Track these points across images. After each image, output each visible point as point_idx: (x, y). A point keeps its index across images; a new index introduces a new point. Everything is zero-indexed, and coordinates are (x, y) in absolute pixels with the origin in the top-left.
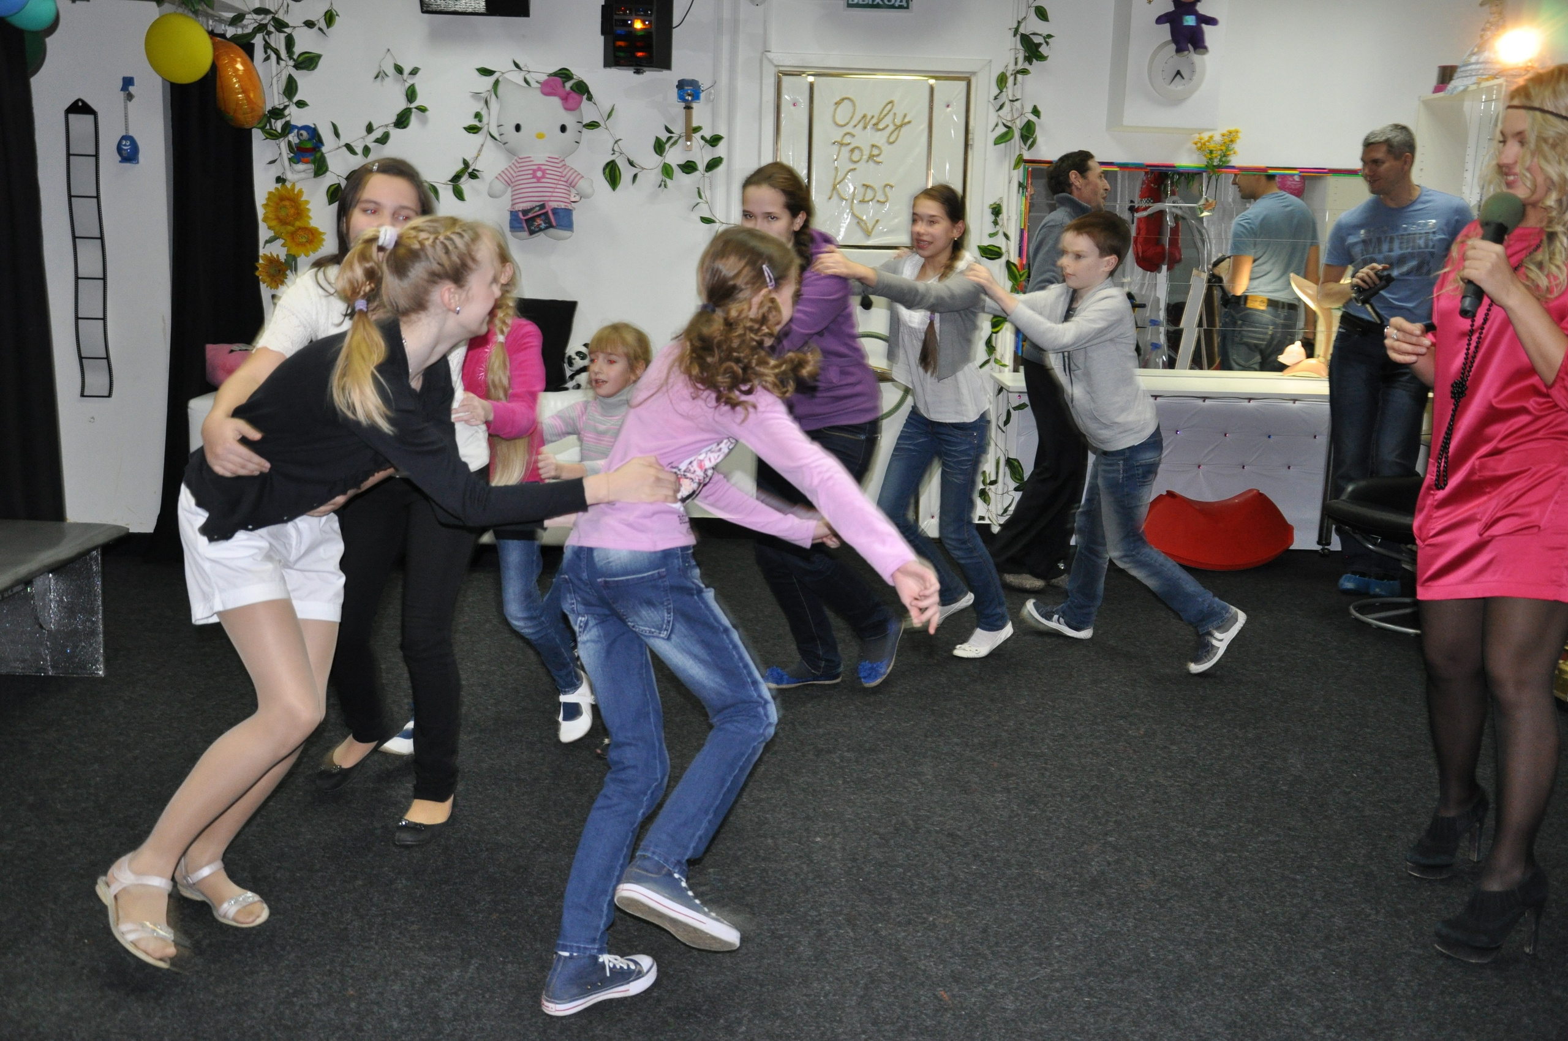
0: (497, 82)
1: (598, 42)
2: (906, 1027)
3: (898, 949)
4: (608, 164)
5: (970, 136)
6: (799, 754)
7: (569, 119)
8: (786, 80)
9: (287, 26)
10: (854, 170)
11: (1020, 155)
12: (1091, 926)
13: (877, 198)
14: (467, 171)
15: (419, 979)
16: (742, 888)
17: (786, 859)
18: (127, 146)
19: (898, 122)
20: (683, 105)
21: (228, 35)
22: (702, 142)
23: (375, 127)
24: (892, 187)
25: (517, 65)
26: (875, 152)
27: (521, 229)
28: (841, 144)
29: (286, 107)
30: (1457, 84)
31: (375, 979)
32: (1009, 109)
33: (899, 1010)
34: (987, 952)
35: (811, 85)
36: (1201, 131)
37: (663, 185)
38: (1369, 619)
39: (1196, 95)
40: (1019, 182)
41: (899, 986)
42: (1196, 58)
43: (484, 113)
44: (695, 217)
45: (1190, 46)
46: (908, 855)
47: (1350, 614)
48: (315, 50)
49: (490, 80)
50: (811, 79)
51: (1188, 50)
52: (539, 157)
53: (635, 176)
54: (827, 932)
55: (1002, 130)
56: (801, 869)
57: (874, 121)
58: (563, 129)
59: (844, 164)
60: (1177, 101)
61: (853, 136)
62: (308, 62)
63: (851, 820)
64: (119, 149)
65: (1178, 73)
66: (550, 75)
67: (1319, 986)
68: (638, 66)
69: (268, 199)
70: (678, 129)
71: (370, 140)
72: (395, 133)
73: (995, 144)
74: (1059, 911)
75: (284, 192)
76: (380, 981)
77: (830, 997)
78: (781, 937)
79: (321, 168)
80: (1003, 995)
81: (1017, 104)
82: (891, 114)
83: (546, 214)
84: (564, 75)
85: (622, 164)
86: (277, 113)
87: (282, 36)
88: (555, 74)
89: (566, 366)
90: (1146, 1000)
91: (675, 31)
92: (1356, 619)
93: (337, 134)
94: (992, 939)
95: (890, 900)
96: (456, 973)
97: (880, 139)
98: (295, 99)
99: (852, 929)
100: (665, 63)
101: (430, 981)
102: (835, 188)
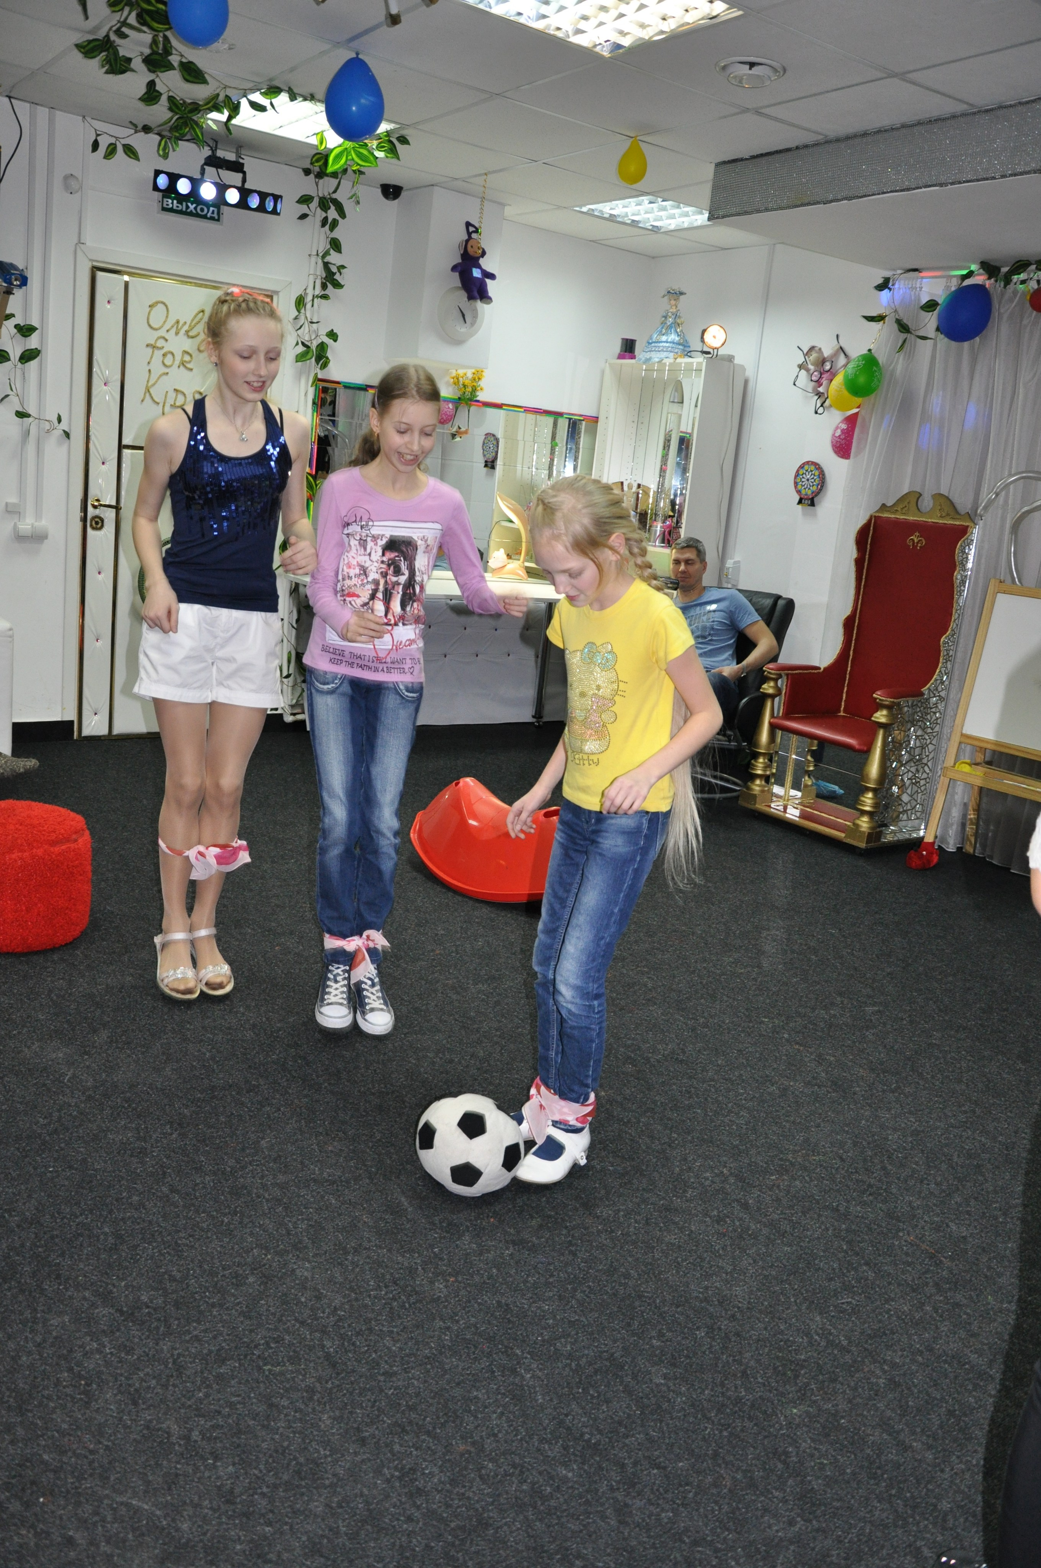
8: (100, 275)
10: (167, 373)
11: (316, 374)
22: (15, 331)
26: (187, 358)
28: (155, 347)
30: (647, 355)
32: (307, 330)
35: (127, 285)
39: (472, 340)
40: (313, 398)
44: (11, 408)
45: (475, 295)
50: (128, 278)
51: (473, 298)
55: (301, 349)
57: (186, 328)
59: (157, 367)
60: (458, 342)
61: (166, 340)
65: (463, 316)
73: (295, 362)
81: (314, 325)
97: (194, 345)
102: (148, 390)
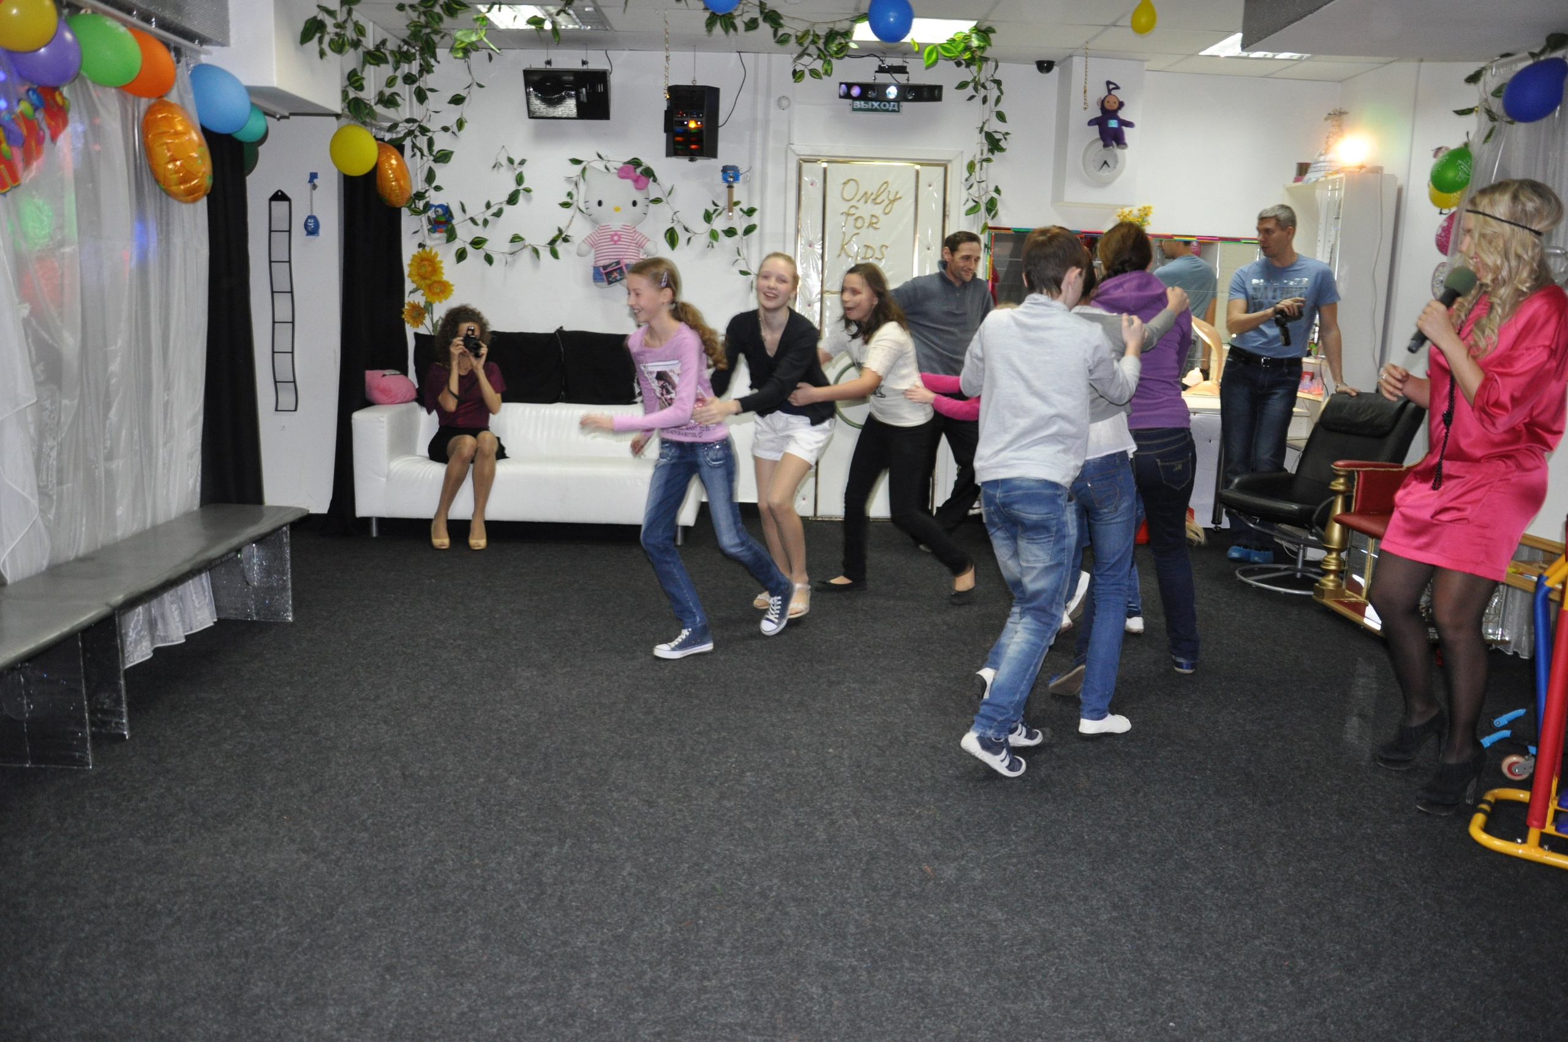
0: (584, 169)
1: (662, 138)
2: (899, 892)
3: (893, 833)
4: (668, 230)
5: (947, 209)
6: (816, 685)
7: (639, 196)
8: (805, 166)
9: (428, 130)
10: (858, 234)
11: (986, 224)
12: (1040, 816)
13: (876, 256)
14: (562, 237)
15: (527, 853)
16: (772, 788)
17: (806, 765)
18: (311, 225)
19: (892, 197)
20: (726, 185)
21: (386, 139)
22: (741, 213)
23: (492, 203)
24: (887, 247)
25: (600, 156)
26: (874, 220)
27: (602, 280)
28: (848, 215)
29: (426, 191)
30: (1311, 176)
31: (495, 852)
32: (977, 188)
33: (892, 880)
34: (961, 836)
35: (825, 170)
36: (1123, 207)
37: (711, 246)
38: (1250, 581)
39: (1119, 180)
41: (893, 862)
42: (1118, 151)
43: (574, 192)
44: (736, 270)
45: (1114, 143)
46: (900, 763)
47: (1236, 577)
48: (450, 149)
49: (580, 167)
50: (825, 165)
51: (1112, 145)
52: (616, 225)
53: (689, 239)
54: (837, 822)
55: (971, 204)
56: (818, 773)
57: (873, 197)
58: (635, 204)
59: (850, 230)
60: (1104, 184)
61: (857, 208)
62: (444, 157)
63: (856, 736)
64: (306, 226)
65: (1105, 163)
66: (625, 163)
67: (1210, 859)
68: (692, 156)
69: (412, 260)
70: (722, 203)
71: (488, 214)
72: (508, 209)
73: (967, 215)
74: (1016, 805)
75: (424, 255)
76: (498, 854)
77: (840, 870)
78: (802, 825)
79: (451, 236)
80: (973, 868)
81: (983, 184)
82: (886, 191)
83: (621, 268)
84: (636, 163)
85: (679, 230)
86: (420, 196)
87: (425, 138)
88: (629, 163)
89: (635, 385)
90: (1081, 871)
91: (720, 129)
92: (1241, 581)
93: (464, 210)
94: (964, 827)
95: (886, 798)
96: (555, 849)
97: (878, 210)
98: (434, 185)
99: (858, 819)
100: (712, 153)
101: (536, 855)
102: (843, 248)
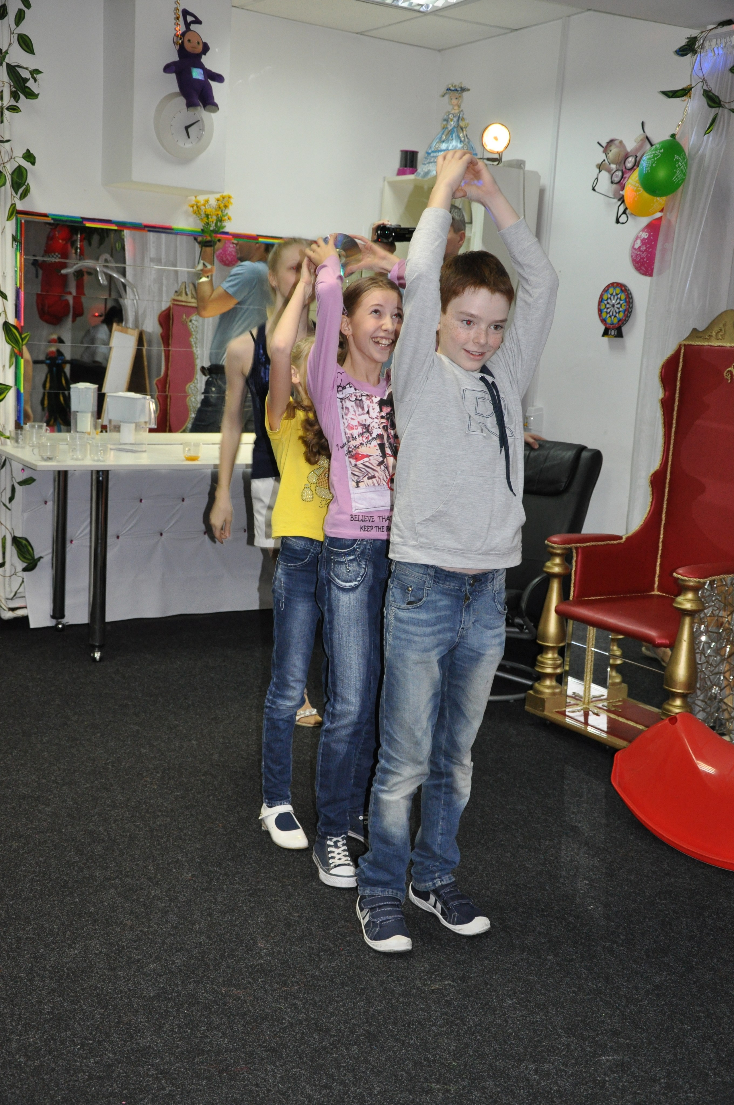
11: (13, 205)
39: (203, 156)
40: (13, 235)
45: (199, 103)
51: (197, 106)
60: (185, 160)
65: (186, 129)
81: (7, 146)
